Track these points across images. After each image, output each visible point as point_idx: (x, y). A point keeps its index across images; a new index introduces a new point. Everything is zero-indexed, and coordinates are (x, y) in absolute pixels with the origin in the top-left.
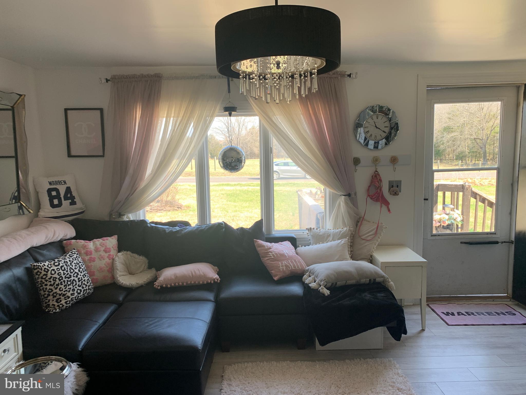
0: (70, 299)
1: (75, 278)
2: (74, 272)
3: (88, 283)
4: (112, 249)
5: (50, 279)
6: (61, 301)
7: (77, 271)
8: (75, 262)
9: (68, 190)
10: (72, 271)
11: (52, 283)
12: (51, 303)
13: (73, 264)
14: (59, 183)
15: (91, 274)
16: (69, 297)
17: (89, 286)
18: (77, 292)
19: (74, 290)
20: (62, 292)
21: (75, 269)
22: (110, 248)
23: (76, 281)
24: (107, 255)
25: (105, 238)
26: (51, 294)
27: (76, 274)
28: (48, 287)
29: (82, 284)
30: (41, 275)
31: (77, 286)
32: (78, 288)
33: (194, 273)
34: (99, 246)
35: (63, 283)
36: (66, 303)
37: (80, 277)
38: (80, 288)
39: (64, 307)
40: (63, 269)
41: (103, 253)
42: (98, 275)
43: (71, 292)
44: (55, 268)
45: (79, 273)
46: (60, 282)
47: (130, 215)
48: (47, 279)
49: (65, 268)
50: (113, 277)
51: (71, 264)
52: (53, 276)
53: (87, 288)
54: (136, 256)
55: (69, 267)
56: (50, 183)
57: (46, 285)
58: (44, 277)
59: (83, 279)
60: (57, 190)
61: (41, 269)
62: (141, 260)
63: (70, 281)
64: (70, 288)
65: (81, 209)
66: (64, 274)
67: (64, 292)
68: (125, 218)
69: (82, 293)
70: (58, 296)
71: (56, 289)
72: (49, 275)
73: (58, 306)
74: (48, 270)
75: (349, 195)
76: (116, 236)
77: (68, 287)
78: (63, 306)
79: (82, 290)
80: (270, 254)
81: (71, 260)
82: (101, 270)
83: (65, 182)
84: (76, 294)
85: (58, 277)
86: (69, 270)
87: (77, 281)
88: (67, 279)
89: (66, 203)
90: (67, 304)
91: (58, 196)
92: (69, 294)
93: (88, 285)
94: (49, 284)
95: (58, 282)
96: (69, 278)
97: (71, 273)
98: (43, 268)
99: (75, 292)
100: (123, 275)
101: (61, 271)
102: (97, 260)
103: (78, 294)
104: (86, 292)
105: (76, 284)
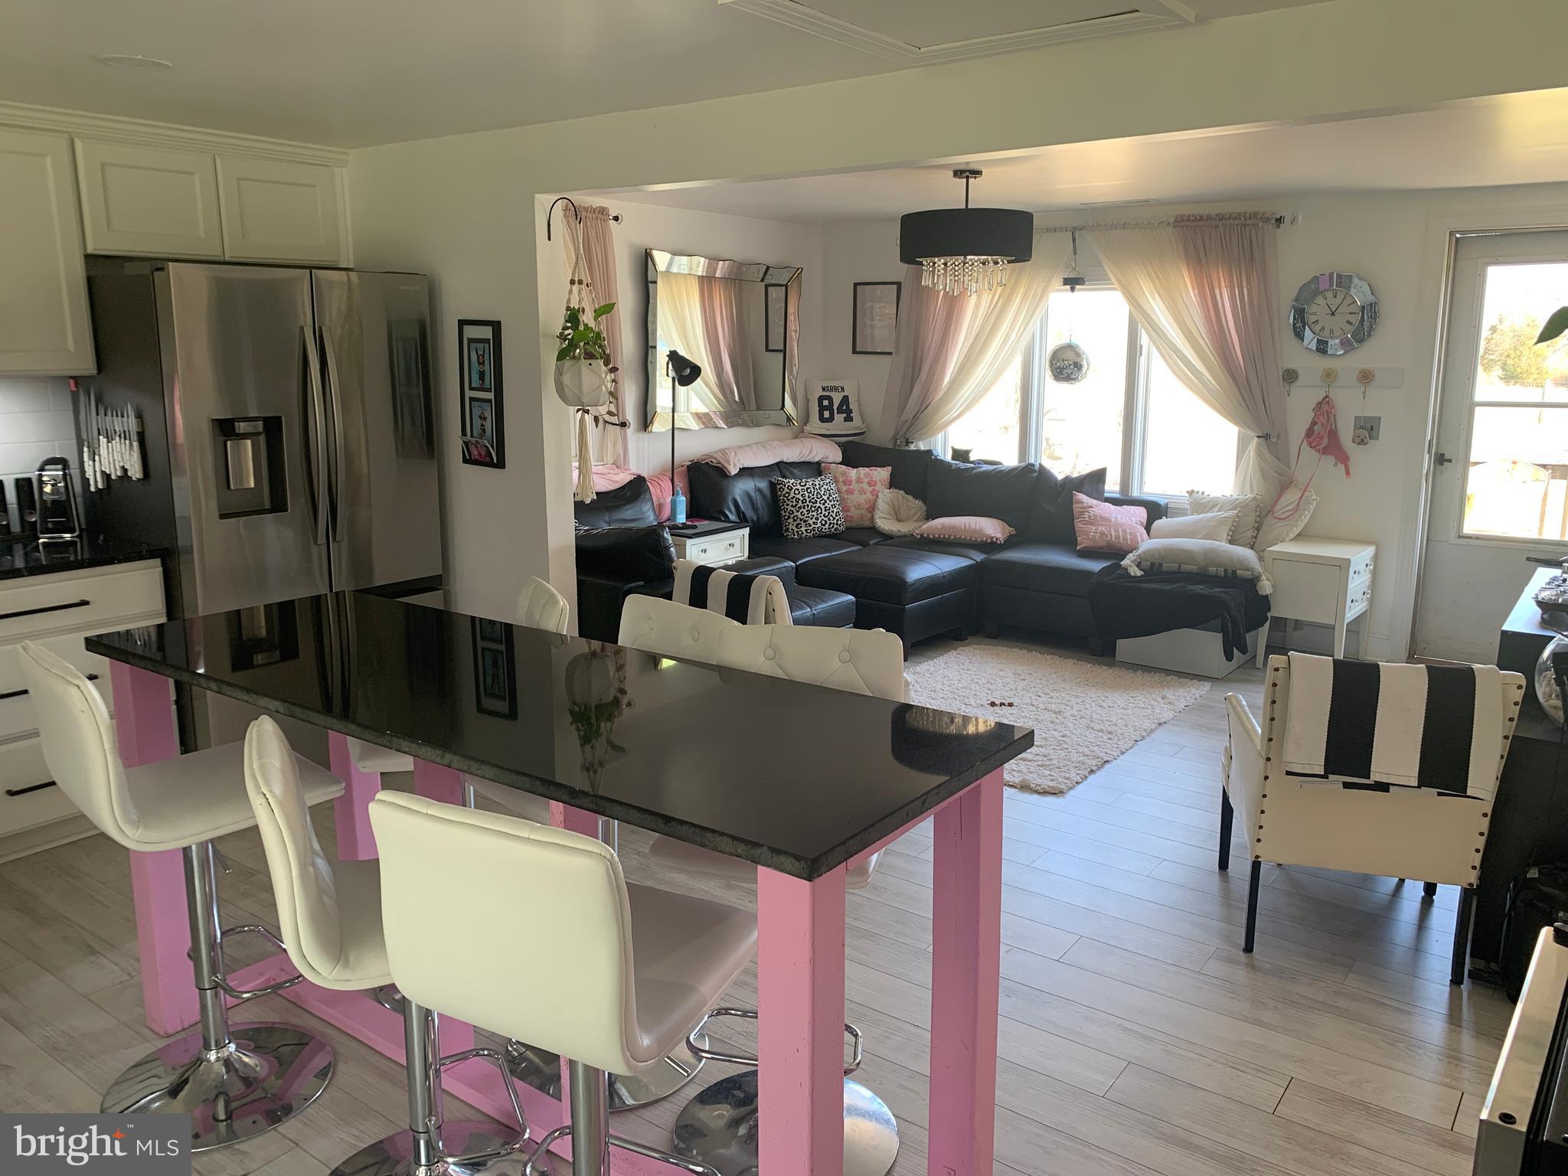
0: (811, 528)
1: (821, 505)
2: (821, 499)
3: (836, 516)
4: (879, 483)
5: (792, 498)
6: (801, 527)
7: (825, 498)
8: (826, 487)
9: (845, 399)
10: (819, 496)
11: (794, 504)
12: (790, 527)
13: (822, 489)
14: (835, 389)
15: (845, 509)
16: (811, 526)
17: (838, 520)
18: (821, 522)
19: (817, 519)
20: (804, 517)
21: (824, 495)
22: (876, 482)
24: (870, 489)
25: (874, 468)
26: (792, 516)
27: (823, 501)
28: (790, 508)
29: (828, 515)
30: (784, 493)
31: (822, 515)
32: (823, 517)
34: (862, 476)
35: (806, 507)
36: (806, 530)
37: (828, 506)
38: (826, 519)
39: (804, 535)
40: (809, 491)
41: (865, 486)
42: (854, 513)
43: (814, 520)
44: (800, 488)
45: (828, 501)
46: (802, 505)
47: (921, 442)
48: (789, 498)
50: (872, 519)
51: (820, 488)
52: (796, 496)
53: (835, 521)
54: (910, 498)
55: (816, 491)
56: (824, 389)
57: (788, 505)
58: (787, 495)
59: (832, 510)
60: (830, 399)
61: (785, 486)
62: (917, 504)
63: (815, 507)
64: (814, 516)
65: (857, 428)
66: (809, 497)
67: (807, 518)
68: (912, 447)
69: (827, 526)
70: (798, 521)
71: (798, 511)
72: (792, 495)
73: (797, 532)
74: (792, 488)
75: (1265, 437)
76: (890, 468)
77: (811, 513)
78: (803, 533)
79: (828, 522)
81: (821, 483)
82: (858, 506)
83: (843, 389)
84: (819, 525)
85: (802, 499)
86: (815, 494)
87: (823, 509)
88: (811, 504)
89: (839, 418)
91: (830, 408)
92: (811, 522)
94: (791, 504)
95: (800, 504)
96: (813, 503)
97: (818, 498)
99: (819, 522)
100: (885, 518)
101: (806, 493)
102: (856, 493)
103: (822, 525)
104: (833, 527)
105: (821, 513)
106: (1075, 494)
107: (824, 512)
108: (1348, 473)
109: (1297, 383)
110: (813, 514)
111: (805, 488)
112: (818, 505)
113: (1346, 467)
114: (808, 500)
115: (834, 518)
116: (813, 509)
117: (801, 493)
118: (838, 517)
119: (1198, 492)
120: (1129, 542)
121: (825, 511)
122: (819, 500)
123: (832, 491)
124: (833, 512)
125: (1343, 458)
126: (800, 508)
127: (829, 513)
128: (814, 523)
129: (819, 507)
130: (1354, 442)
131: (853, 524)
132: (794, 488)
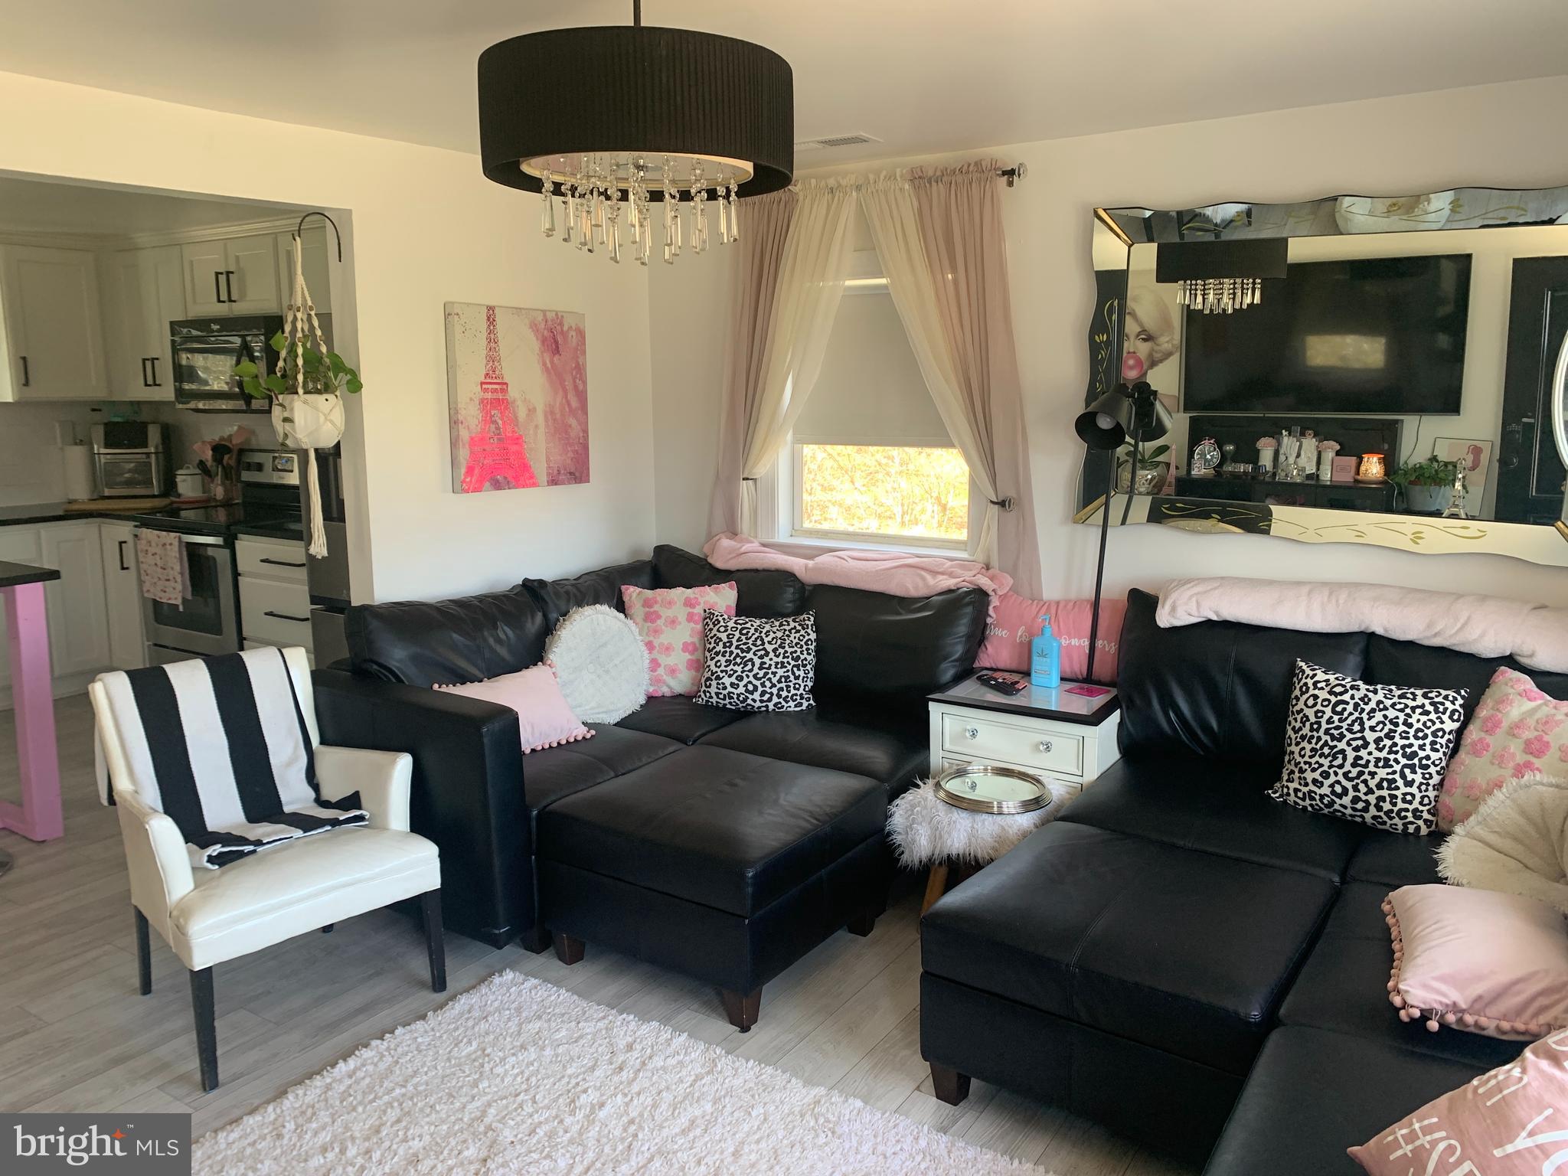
1: (1349, 750)
2: (1359, 735)
7: (1371, 736)
27: (1360, 743)
32: (1342, 778)
35: (1315, 741)
40: (1340, 709)
58: (1295, 702)
69: (1346, 801)
77: (1317, 758)
79: (1353, 794)
84: (1327, 790)
86: (1350, 722)
87: (1351, 760)
94: (1294, 723)
107: (1347, 767)
110: (1322, 761)
111: (1333, 699)
112: (1342, 745)
114: (1324, 726)
116: (1326, 750)
117: (1319, 707)
121: (1354, 765)
123: (1402, 728)
124: (1373, 774)
126: (1304, 738)
127: (1361, 773)
128: (1315, 781)
129: (1343, 751)
132: (1311, 692)
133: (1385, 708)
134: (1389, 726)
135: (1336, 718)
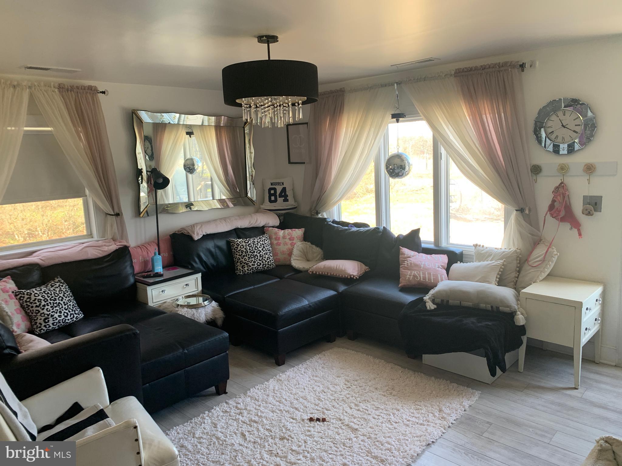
0: (251, 268)
1: (257, 254)
2: (258, 250)
3: (267, 259)
4: (296, 239)
5: (239, 251)
6: (245, 268)
7: (260, 249)
8: (261, 243)
9: (284, 190)
10: (256, 248)
11: (240, 254)
12: (239, 267)
13: (259, 244)
14: (278, 184)
15: (275, 255)
16: (250, 266)
18: (257, 264)
19: (255, 262)
20: (246, 262)
21: (260, 247)
22: (294, 238)
23: (257, 256)
24: (291, 242)
25: (294, 229)
26: (239, 261)
27: (259, 251)
28: (238, 256)
29: (262, 259)
30: (234, 247)
31: (258, 260)
32: (258, 261)
33: (338, 267)
34: (286, 234)
35: (248, 255)
36: (248, 269)
37: (262, 254)
38: (261, 262)
39: (247, 272)
40: (250, 246)
41: (287, 241)
42: (280, 257)
43: (252, 263)
44: (244, 244)
45: (262, 251)
46: (245, 255)
48: (237, 250)
49: (251, 245)
50: (290, 260)
51: (257, 243)
52: (242, 249)
53: (267, 263)
54: (314, 246)
55: (255, 246)
56: (272, 184)
57: (237, 254)
58: (236, 249)
59: (264, 256)
60: (275, 189)
61: (235, 243)
62: (318, 251)
63: (253, 255)
64: (252, 260)
65: (292, 205)
66: (250, 249)
67: (248, 262)
68: (320, 216)
69: (261, 266)
70: (243, 264)
71: (242, 258)
72: (239, 248)
73: (242, 270)
74: (239, 245)
75: (521, 210)
76: (304, 229)
77: (250, 259)
78: (245, 271)
79: (262, 264)
80: (405, 263)
81: (259, 241)
82: (283, 253)
83: (283, 184)
84: (256, 265)
85: (245, 251)
86: (254, 248)
87: (259, 256)
88: (251, 253)
89: (280, 200)
90: (248, 271)
91: (275, 195)
92: (250, 264)
93: (268, 261)
94: (238, 254)
95: (244, 254)
96: (252, 253)
97: (255, 250)
98: (236, 243)
99: (256, 264)
100: (298, 260)
101: (248, 247)
102: (282, 245)
103: (258, 265)
104: (265, 266)
105: (257, 259)
106: (401, 248)
107: (259, 258)
108: (580, 234)
109: (541, 174)
110: (252, 259)
111: (247, 244)
112: (255, 254)
113: (579, 230)
114: (249, 251)
115: (266, 261)
116: (252, 256)
117: (245, 247)
118: (269, 260)
119: (480, 246)
120: (432, 281)
121: (260, 257)
122: (256, 251)
123: (265, 245)
124: (265, 257)
125: (576, 224)
126: (244, 256)
127: (263, 258)
128: (252, 265)
129: (256, 255)
130: (583, 214)
131: (280, 263)
132: (241, 244)
133: (259, 242)
134: (263, 246)
135: (251, 248)
